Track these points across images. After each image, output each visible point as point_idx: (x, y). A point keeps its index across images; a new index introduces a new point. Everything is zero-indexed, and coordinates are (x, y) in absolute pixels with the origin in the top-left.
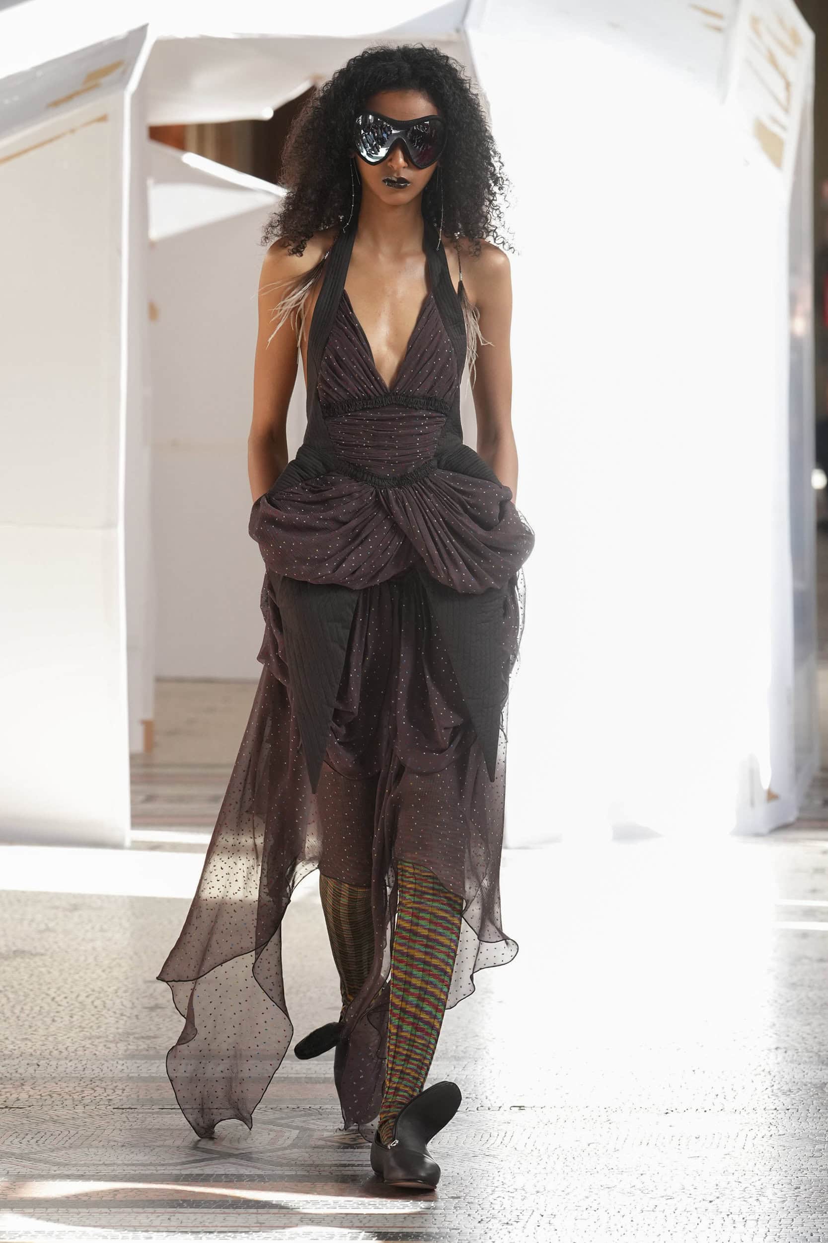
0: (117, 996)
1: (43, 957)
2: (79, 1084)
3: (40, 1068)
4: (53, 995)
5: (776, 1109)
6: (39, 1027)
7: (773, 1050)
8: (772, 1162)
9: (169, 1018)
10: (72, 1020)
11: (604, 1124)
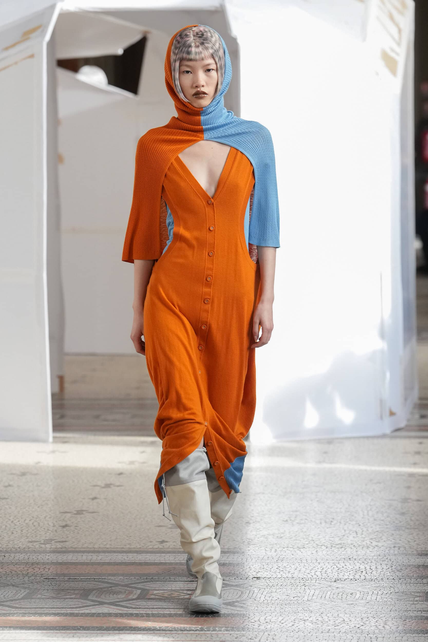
0: (46, 520)
1: (8, 500)
2: (26, 566)
3: (6, 558)
4: (12, 520)
5: (393, 579)
6: (5, 537)
7: (392, 548)
9: (73, 531)
10: (22, 533)
11: (302, 587)
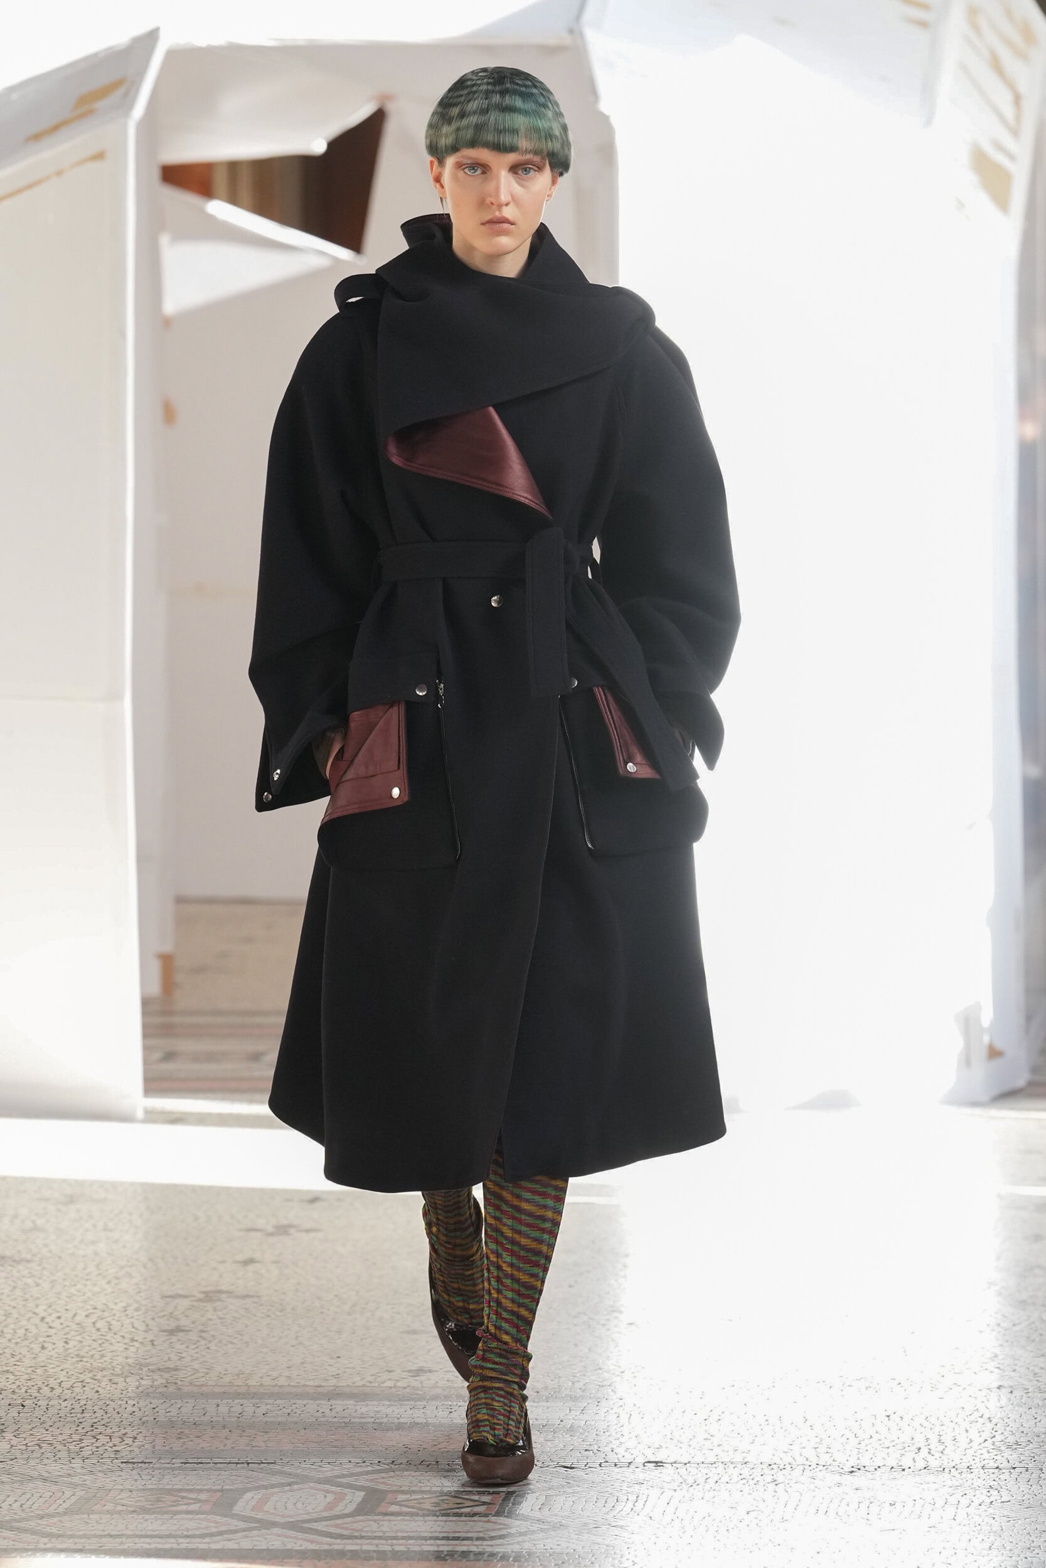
0: (127, 1315)
1: (30, 1265)
2: (77, 1430)
3: (25, 1410)
4: (43, 1314)
5: (997, 1468)
6: (24, 1357)
7: (994, 1390)
8: (992, 1538)
9: (194, 1344)
10: (67, 1346)
11: (768, 1485)
